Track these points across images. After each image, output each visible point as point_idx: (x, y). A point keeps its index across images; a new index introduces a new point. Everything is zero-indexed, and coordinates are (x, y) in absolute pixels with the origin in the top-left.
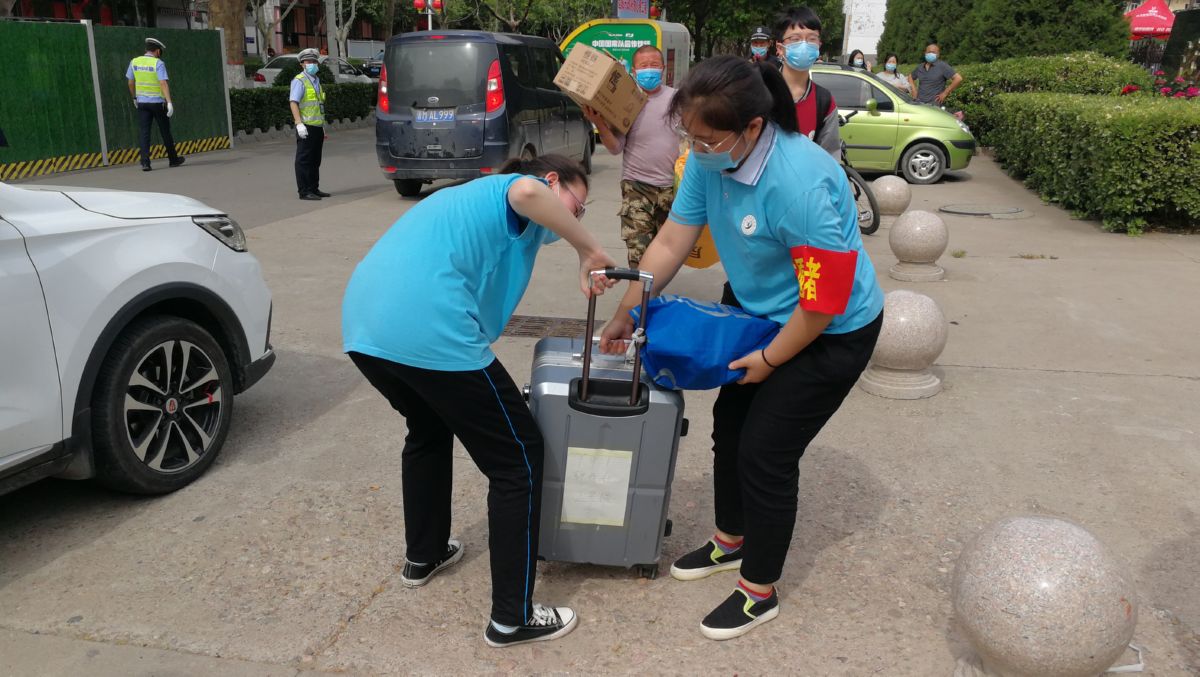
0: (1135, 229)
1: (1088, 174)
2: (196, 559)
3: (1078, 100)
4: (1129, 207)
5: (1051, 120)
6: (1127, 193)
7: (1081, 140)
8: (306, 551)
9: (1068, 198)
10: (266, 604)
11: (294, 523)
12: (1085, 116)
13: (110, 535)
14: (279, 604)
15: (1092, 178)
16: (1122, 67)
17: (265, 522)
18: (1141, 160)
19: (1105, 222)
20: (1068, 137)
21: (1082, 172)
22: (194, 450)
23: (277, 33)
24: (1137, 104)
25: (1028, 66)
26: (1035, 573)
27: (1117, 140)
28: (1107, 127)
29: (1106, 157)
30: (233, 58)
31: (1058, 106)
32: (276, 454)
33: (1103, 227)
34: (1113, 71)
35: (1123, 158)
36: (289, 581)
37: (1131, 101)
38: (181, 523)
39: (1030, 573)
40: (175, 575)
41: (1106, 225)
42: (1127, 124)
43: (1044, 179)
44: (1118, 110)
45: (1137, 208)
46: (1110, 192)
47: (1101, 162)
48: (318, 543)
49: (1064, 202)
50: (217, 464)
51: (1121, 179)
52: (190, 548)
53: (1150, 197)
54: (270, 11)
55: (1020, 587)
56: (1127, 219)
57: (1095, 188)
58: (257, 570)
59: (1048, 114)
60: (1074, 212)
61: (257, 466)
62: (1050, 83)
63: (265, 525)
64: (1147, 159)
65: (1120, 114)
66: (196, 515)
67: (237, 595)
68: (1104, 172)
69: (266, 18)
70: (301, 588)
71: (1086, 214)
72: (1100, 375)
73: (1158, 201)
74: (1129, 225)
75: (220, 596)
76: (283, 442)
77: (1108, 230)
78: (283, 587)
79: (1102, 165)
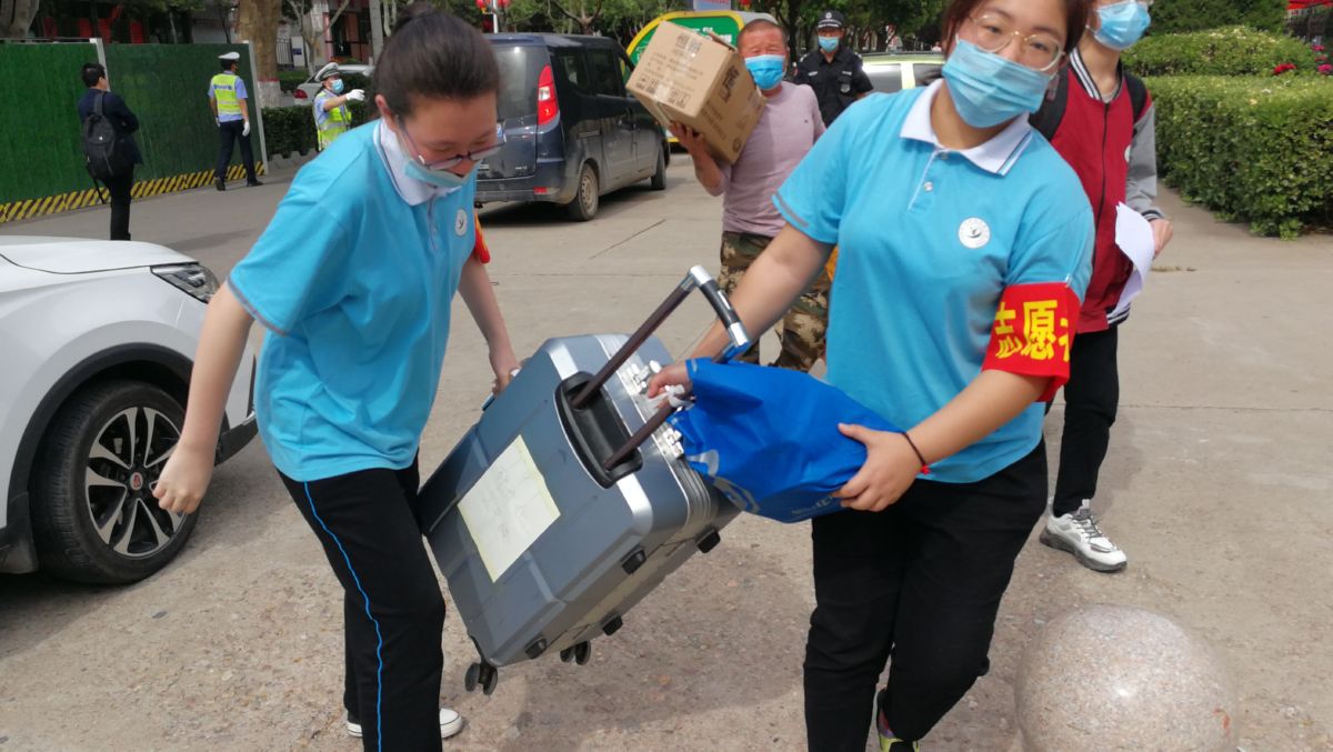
0: (1288, 232)
1: (1234, 169)
2: (148, 665)
3: (1220, 83)
4: (1281, 206)
5: (1191, 107)
6: (1279, 190)
7: (1223, 131)
8: (277, 651)
9: (1212, 198)
10: (220, 719)
11: (268, 617)
12: (1227, 102)
13: (55, 637)
14: (234, 718)
15: (1238, 174)
16: (1277, 42)
17: (235, 616)
18: (1294, 152)
19: (1254, 225)
20: (1209, 127)
21: (1227, 168)
22: (163, 531)
23: (327, 42)
24: (1288, 85)
25: (1168, 45)
26: (1107, 679)
27: (1264, 130)
28: (1252, 114)
29: (1251, 149)
30: (266, 74)
31: (1197, 91)
32: (260, 533)
33: (1252, 231)
34: (1267, 47)
35: (1272, 150)
36: (250, 690)
37: (1280, 82)
38: (138, 621)
39: (1100, 680)
40: (121, 684)
41: (1255, 228)
42: (1273, 110)
43: (1185, 176)
44: (1266, 93)
45: (1291, 207)
46: (1258, 190)
47: (1247, 155)
48: (292, 641)
49: (1208, 203)
50: (191, 547)
51: (1271, 175)
52: (143, 651)
53: (1306, 193)
54: (318, 18)
55: (1089, 697)
56: (1279, 220)
57: (1241, 185)
58: (216, 676)
59: (1187, 102)
60: (1219, 215)
61: (236, 549)
62: (1194, 64)
63: (234, 621)
64: (1300, 150)
65: (1267, 99)
66: (158, 610)
67: (188, 707)
68: (1251, 167)
69: (314, 26)
70: (264, 698)
71: (1233, 216)
72: (1236, 410)
73: (1316, 199)
74: (1281, 227)
75: (169, 709)
76: (270, 518)
77: (1258, 235)
78: (244, 697)
79: (1249, 159)
